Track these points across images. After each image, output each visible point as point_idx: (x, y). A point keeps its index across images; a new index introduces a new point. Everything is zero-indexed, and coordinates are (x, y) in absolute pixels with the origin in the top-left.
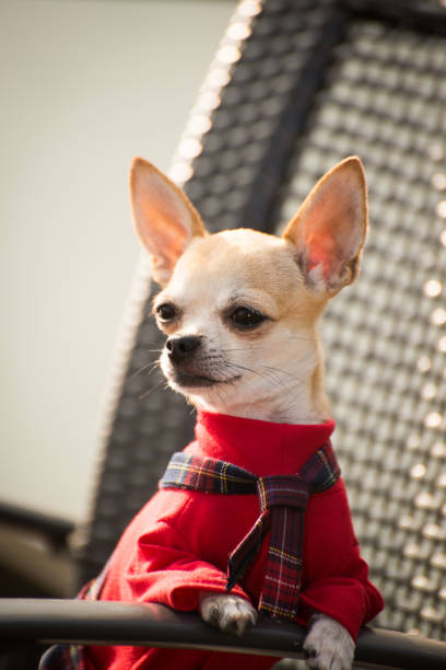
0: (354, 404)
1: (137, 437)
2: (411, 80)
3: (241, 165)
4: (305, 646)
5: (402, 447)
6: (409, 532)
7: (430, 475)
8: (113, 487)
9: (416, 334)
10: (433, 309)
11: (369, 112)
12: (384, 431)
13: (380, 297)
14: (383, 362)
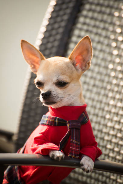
0: (90, 99)
1: (31, 109)
2: (103, 9)
3: (57, 34)
4: (80, 163)
5: (103, 110)
6: (105, 133)
7: (111, 117)
8: (24, 123)
9: (106, 79)
10: (111, 72)
11: (92, 18)
12: (98, 106)
13: (96, 69)
14: (97, 87)
